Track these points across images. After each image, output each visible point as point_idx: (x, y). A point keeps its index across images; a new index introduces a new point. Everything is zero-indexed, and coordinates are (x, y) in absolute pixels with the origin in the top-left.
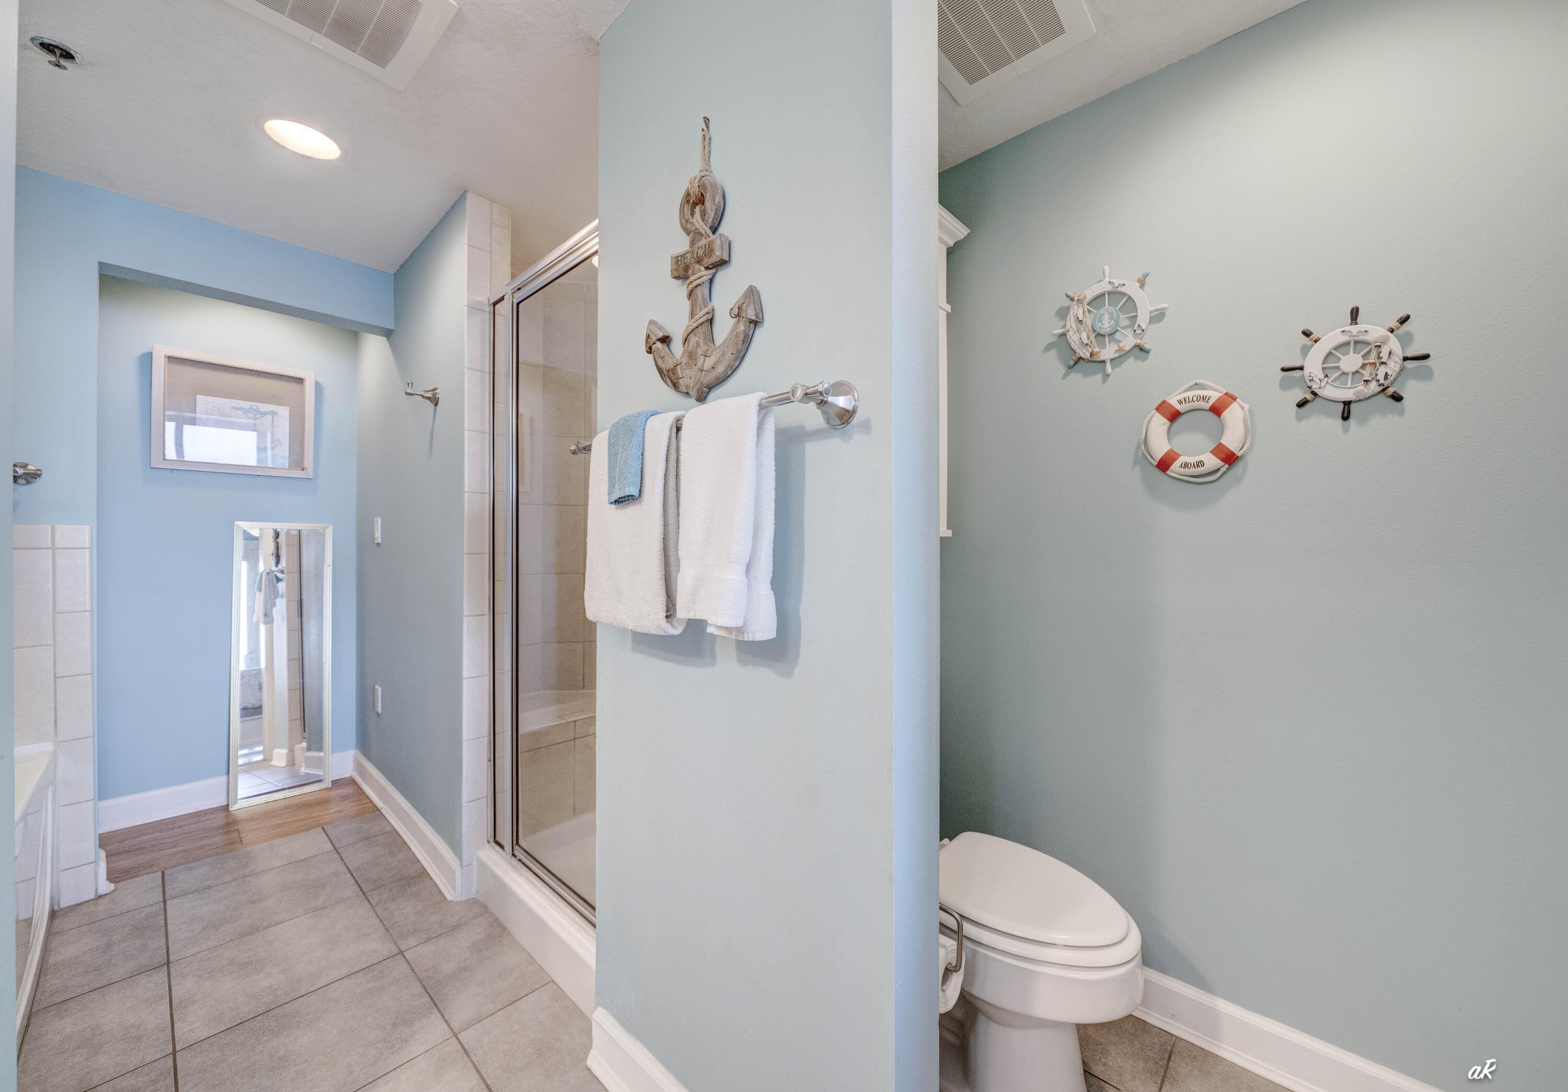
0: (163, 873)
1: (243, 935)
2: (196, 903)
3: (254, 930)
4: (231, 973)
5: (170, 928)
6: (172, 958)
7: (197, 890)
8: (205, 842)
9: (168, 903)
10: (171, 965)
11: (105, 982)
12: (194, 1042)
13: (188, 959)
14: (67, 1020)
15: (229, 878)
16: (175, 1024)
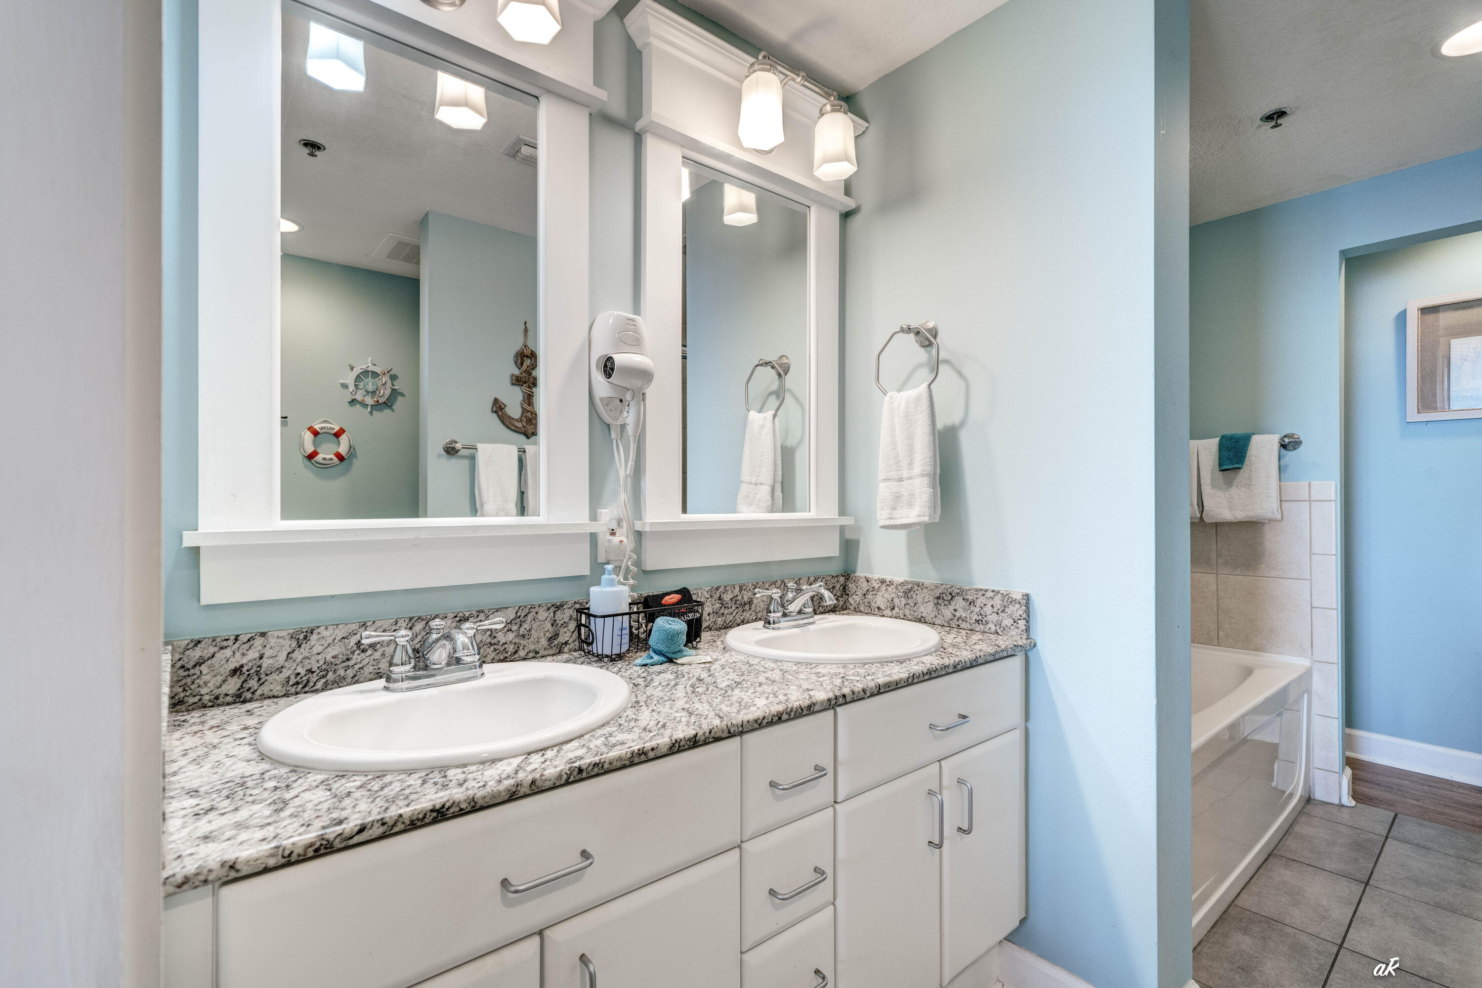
0: (1396, 815)
1: (1438, 905)
2: (1411, 854)
3: (1453, 910)
4: (1413, 927)
5: (1381, 859)
6: (1371, 882)
7: (1418, 845)
8: (1446, 810)
9: (1389, 840)
10: (1368, 886)
11: (1319, 865)
12: (1357, 951)
13: (1383, 891)
14: (1288, 872)
15: (1452, 852)
16: (1351, 929)
